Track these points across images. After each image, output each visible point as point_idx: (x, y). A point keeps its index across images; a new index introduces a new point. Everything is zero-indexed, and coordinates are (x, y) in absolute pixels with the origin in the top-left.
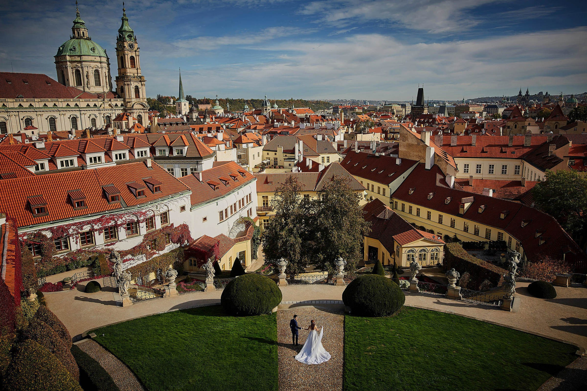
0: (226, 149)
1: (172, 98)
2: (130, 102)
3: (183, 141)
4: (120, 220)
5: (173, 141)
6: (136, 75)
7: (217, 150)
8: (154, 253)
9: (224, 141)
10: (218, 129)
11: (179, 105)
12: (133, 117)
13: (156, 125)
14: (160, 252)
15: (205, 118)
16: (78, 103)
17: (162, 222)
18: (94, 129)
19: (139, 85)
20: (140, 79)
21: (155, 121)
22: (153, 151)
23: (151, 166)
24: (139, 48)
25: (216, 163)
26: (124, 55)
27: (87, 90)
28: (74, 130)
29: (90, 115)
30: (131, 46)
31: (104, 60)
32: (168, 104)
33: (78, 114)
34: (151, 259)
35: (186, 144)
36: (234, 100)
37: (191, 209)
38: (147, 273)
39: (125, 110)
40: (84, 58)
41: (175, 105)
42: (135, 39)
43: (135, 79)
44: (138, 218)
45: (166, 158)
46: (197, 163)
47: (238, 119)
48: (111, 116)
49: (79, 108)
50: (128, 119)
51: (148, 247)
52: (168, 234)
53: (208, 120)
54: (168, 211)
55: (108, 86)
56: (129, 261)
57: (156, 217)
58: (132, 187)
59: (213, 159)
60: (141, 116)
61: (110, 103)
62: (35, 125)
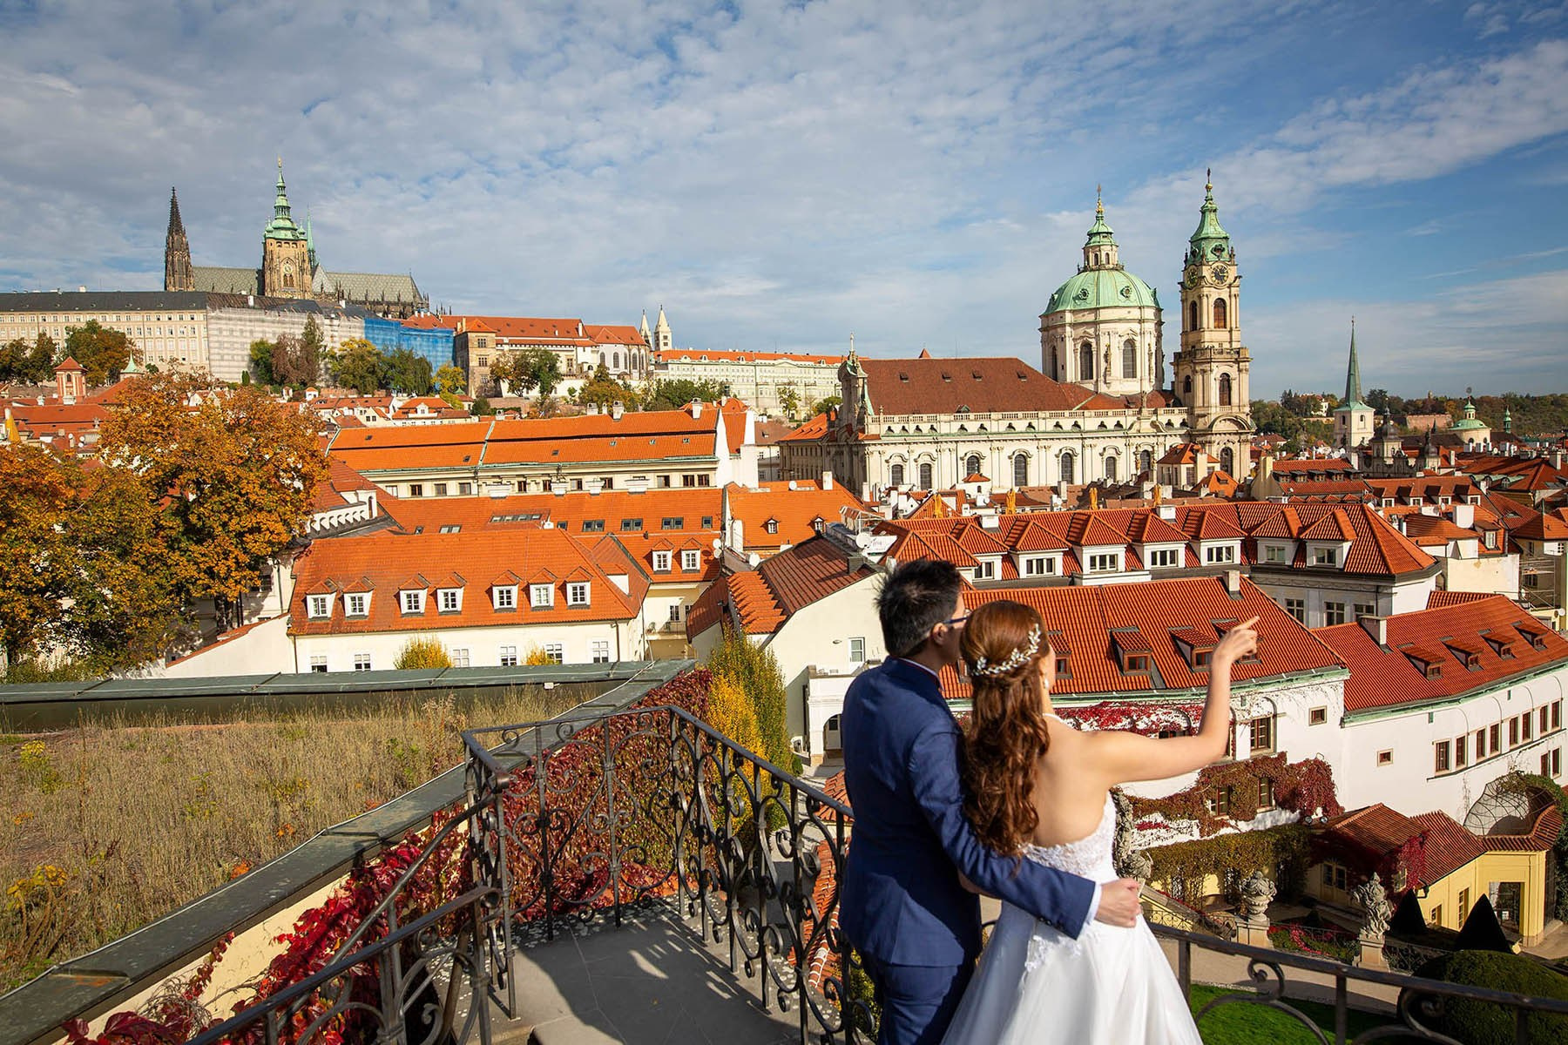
0: (1481, 556)
1: (1326, 397)
2: (1204, 416)
3: (1338, 526)
4: (1145, 719)
5: (1309, 526)
6: (1226, 345)
7: (1449, 555)
8: (1224, 824)
9: (1477, 531)
10: (1460, 495)
11: (1345, 419)
12: (1209, 456)
13: (1268, 475)
14: (1239, 823)
15: (1422, 455)
16: (1080, 422)
17: (1252, 745)
18: (1110, 482)
19: (1233, 371)
20: (1236, 356)
21: (1265, 468)
22: (1249, 548)
23: (1238, 589)
24: (1240, 277)
25: (1441, 596)
26: (1200, 297)
27: (1103, 389)
28: (1064, 486)
29: (1104, 449)
30: (1220, 275)
31: (1149, 314)
32: (1312, 416)
33: (1077, 445)
34: (1213, 836)
35: (1347, 535)
36: (1534, 399)
37: (1342, 720)
38: (1198, 872)
39: (1190, 436)
40: (1104, 315)
41: (1332, 419)
42: (1232, 256)
43: (1222, 356)
44: (1189, 723)
45: (1285, 570)
46: (1377, 592)
47: (1539, 460)
48: (1153, 452)
49: (1081, 432)
50: (1194, 460)
51: (1209, 804)
52: (1266, 780)
53: (1433, 463)
54: (1275, 716)
55: (1153, 377)
56: (1155, 830)
57: (1238, 726)
58: (1182, 641)
59: (1430, 584)
60: (1231, 450)
61: (1154, 418)
62: (985, 471)
